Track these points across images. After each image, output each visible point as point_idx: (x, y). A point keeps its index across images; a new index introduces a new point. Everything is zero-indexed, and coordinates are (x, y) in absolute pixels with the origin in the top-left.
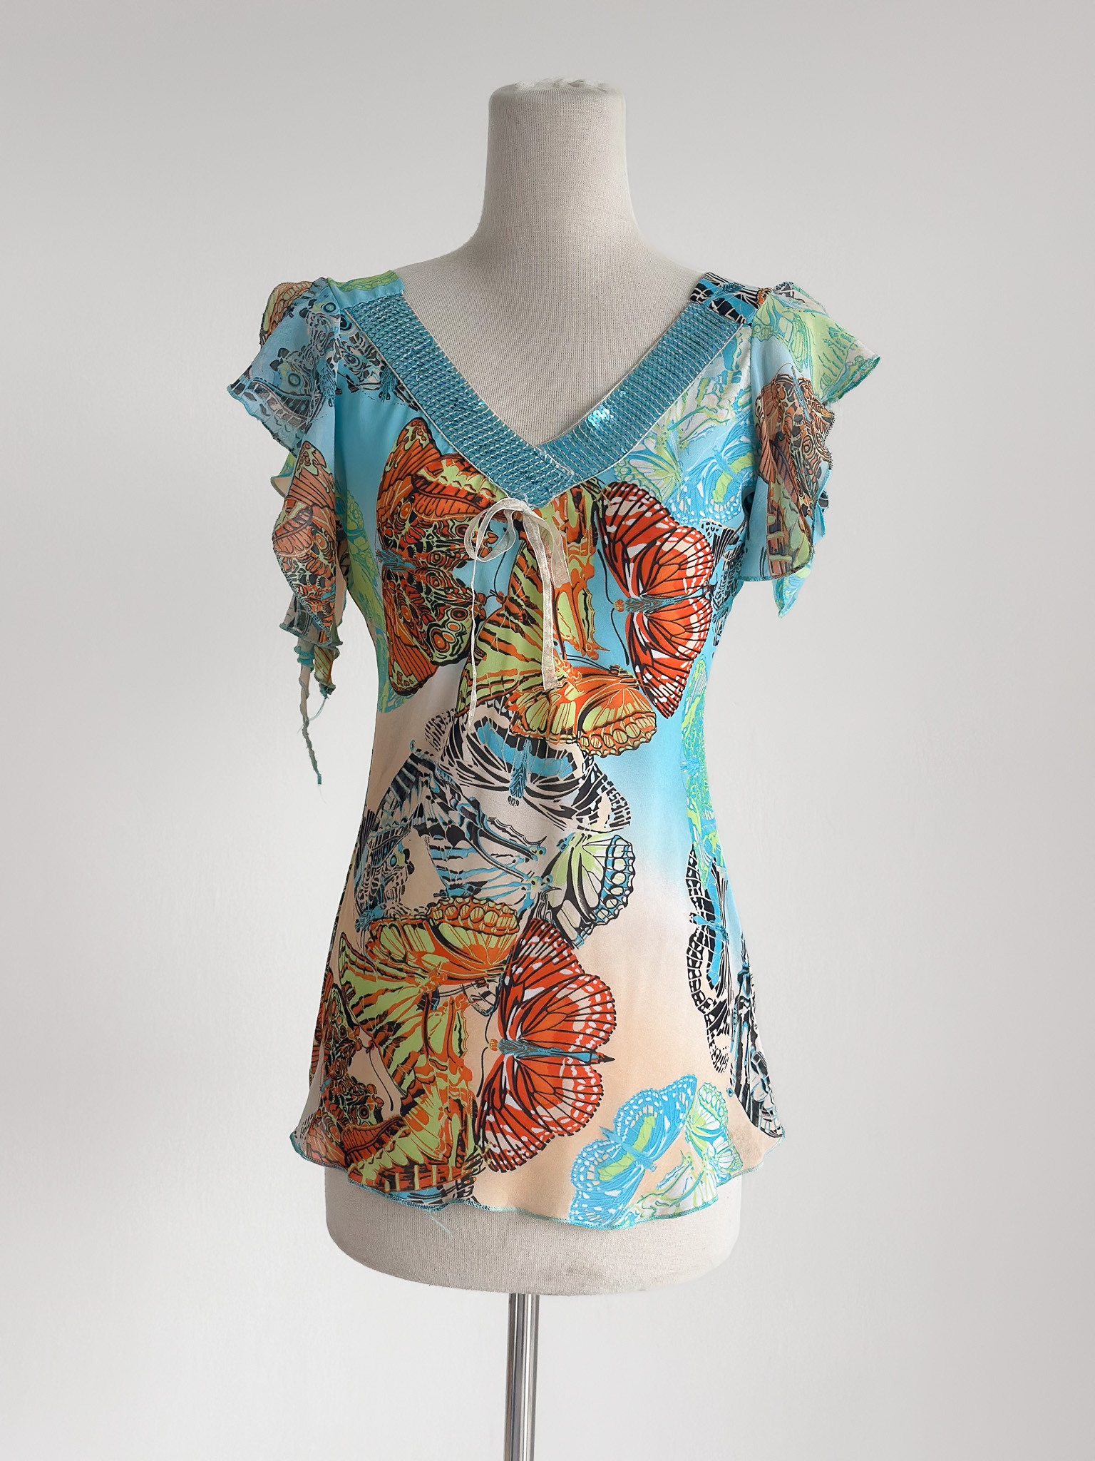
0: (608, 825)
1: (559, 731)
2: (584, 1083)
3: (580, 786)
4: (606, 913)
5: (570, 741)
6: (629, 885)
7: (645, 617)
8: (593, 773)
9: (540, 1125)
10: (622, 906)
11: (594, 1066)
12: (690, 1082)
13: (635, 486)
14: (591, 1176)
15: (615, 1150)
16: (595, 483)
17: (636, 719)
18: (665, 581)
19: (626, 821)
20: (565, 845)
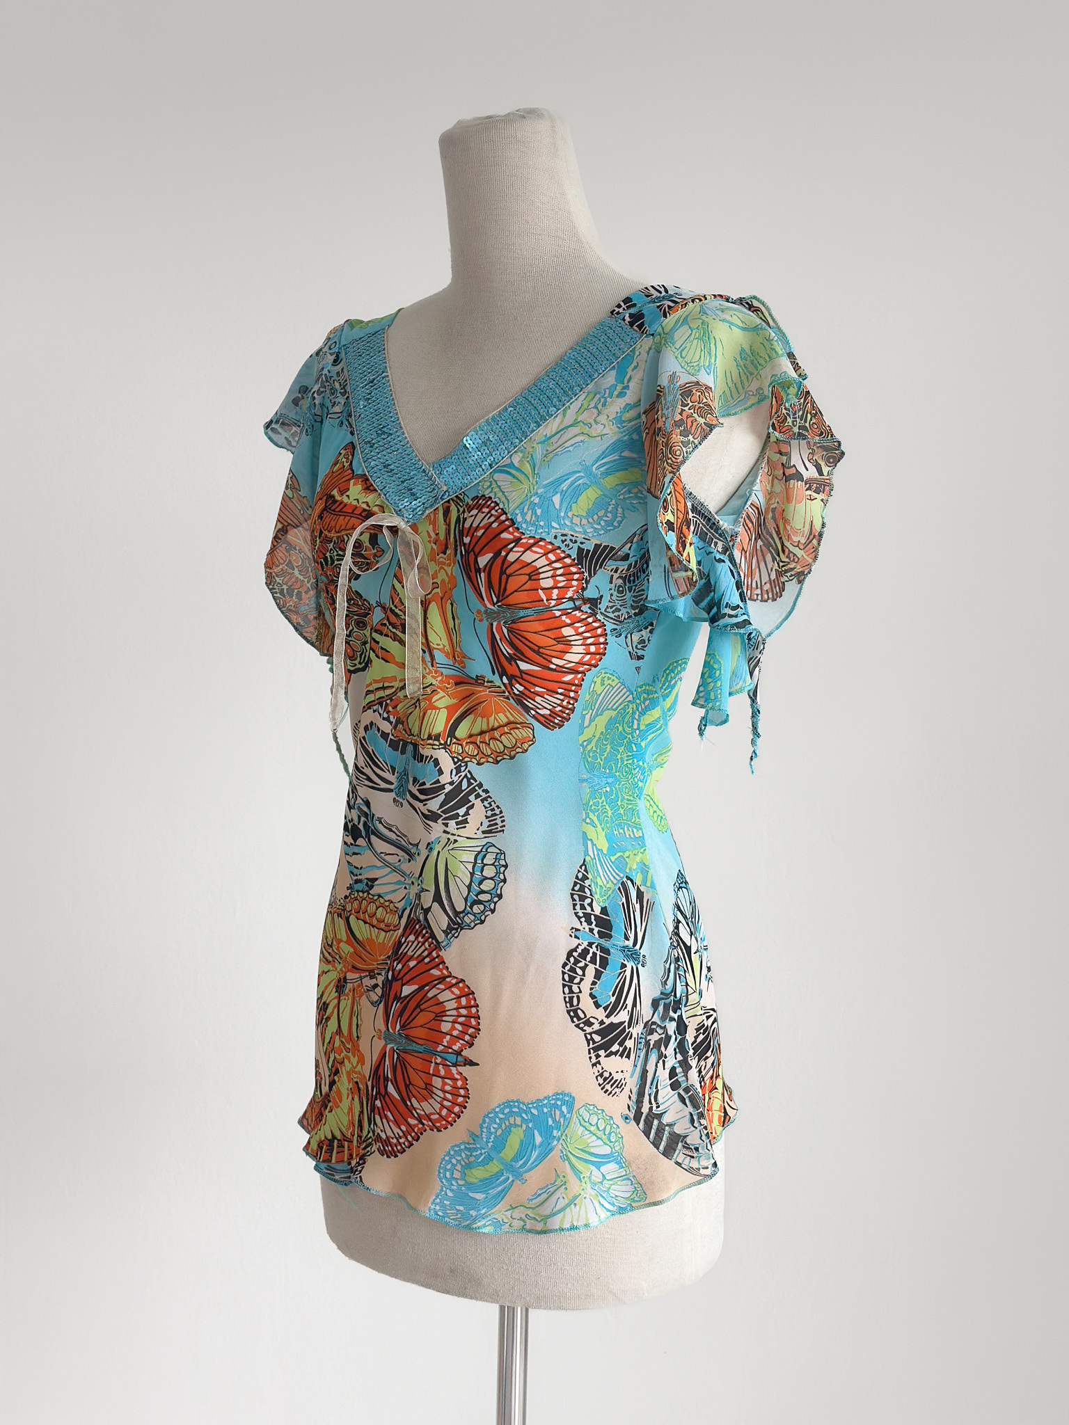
0: (479, 832)
1: (426, 737)
2: (451, 1083)
3: (446, 791)
4: (473, 918)
5: (437, 747)
6: (499, 892)
7: (504, 628)
8: (465, 779)
9: (414, 1116)
10: (489, 913)
11: (461, 1069)
12: (565, 1100)
13: (490, 498)
14: (456, 1175)
15: (481, 1154)
16: (461, 497)
17: (511, 729)
18: (516, 591)
19: (500, 829)
20: (431, 848)
